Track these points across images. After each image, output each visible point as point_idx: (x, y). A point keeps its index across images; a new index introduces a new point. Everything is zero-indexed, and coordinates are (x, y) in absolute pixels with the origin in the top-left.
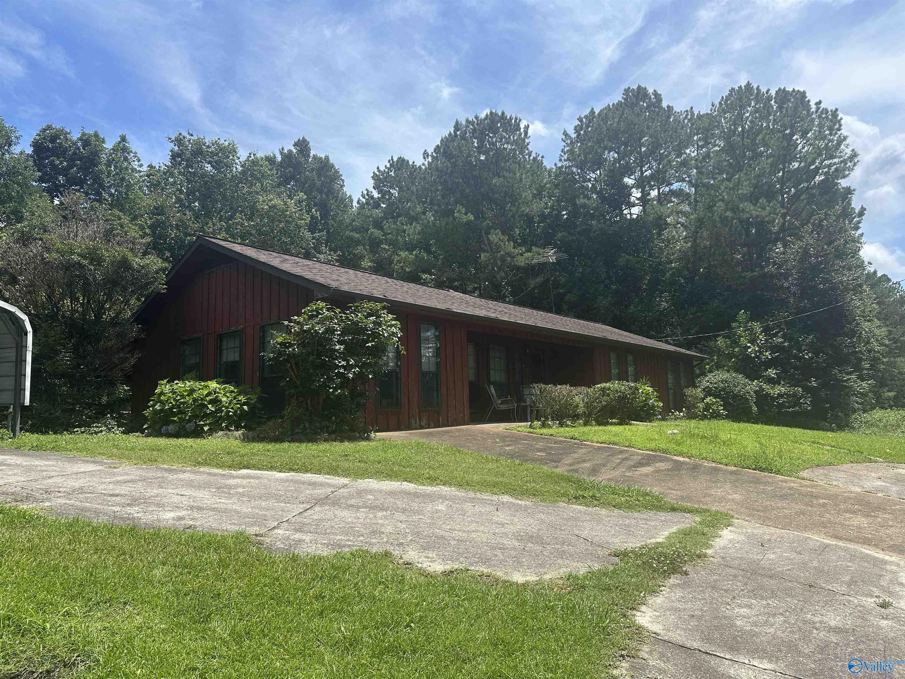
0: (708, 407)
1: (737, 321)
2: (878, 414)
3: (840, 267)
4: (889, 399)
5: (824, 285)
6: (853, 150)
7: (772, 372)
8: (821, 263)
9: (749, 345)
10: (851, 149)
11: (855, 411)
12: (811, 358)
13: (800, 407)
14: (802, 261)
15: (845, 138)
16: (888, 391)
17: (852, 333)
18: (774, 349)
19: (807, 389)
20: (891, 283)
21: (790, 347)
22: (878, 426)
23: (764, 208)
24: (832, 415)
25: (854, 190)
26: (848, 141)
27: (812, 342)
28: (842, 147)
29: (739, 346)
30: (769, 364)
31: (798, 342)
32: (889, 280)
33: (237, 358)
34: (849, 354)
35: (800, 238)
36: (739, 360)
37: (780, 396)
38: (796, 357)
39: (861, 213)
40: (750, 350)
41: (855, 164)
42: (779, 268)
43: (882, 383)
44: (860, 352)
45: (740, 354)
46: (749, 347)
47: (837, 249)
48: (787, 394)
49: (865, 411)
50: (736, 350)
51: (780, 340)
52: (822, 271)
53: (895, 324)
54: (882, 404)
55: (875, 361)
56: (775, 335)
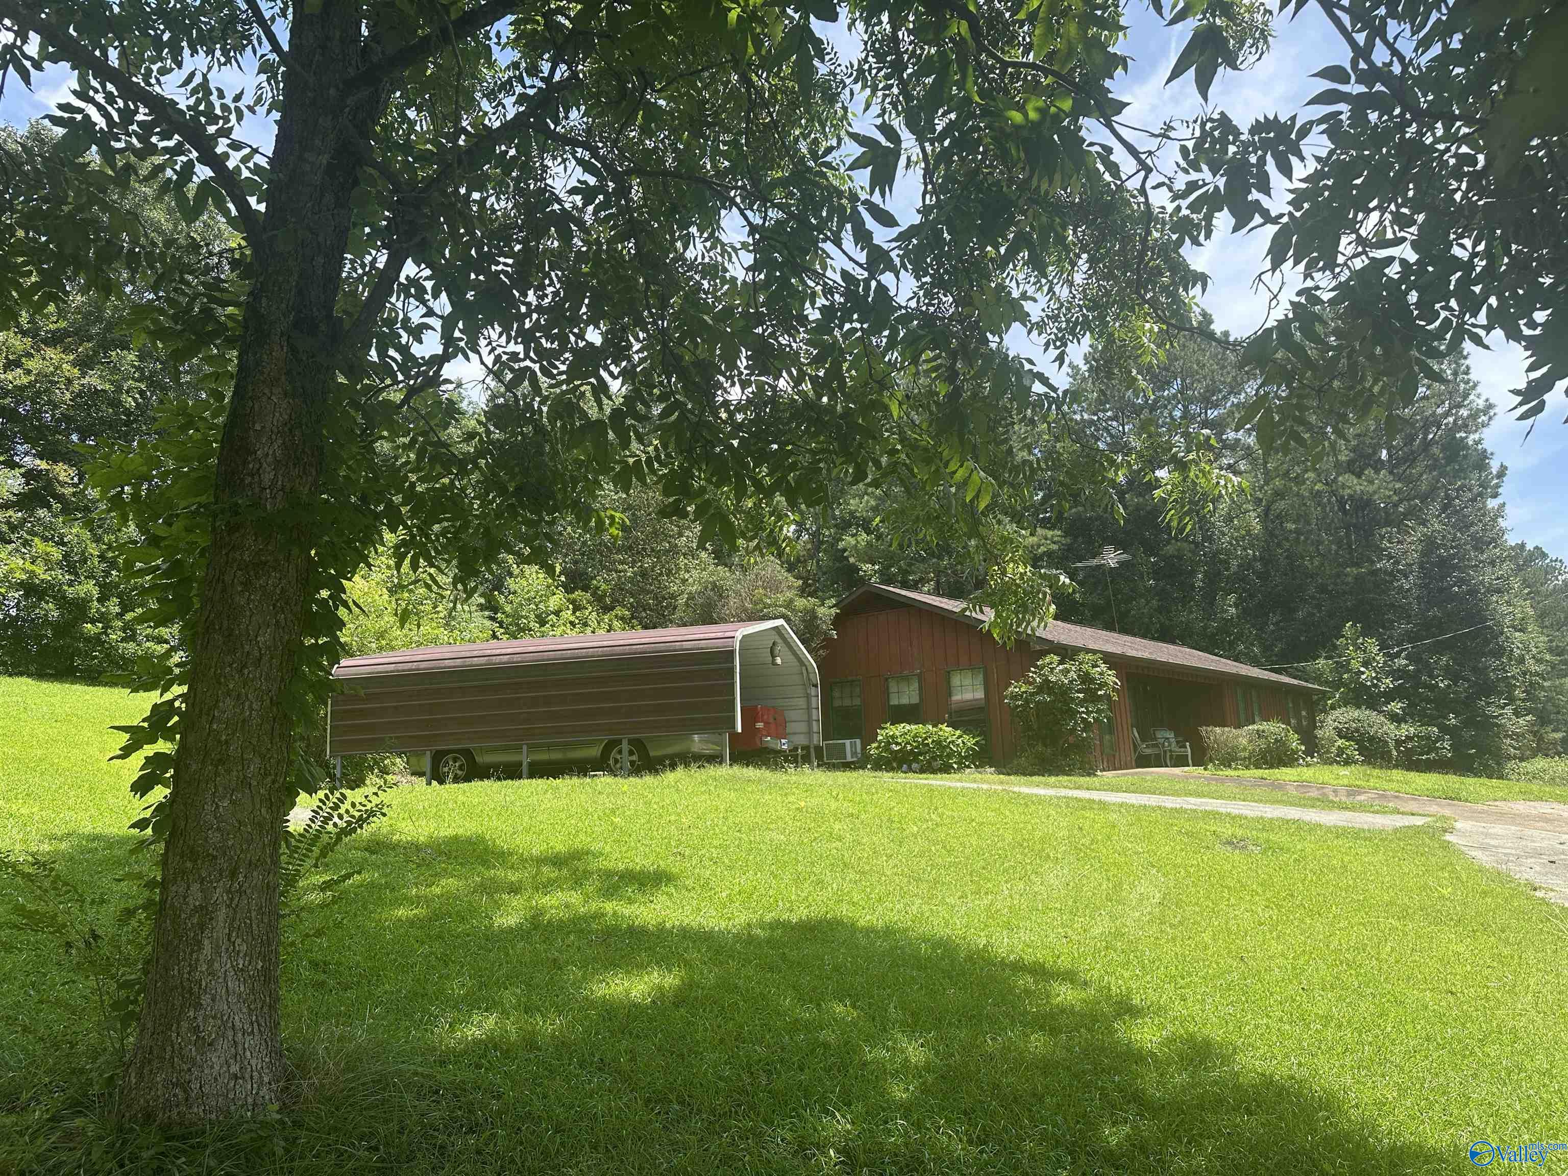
0: (1341, 751)
1: (1343, 636)
2: (1539, 763)
3: (1481, 562)
4: (1554, 743)
5: (1460, 587)
6: (1487, 400)
7: (1396, 707)
8: (1453, 556)
9: (1362, 669)
10: (1483, 398)
11: (1509, 758)
12: (1449, 686)
13: (1437, 754)
14: (1425, 554)
15: (1475, 385)
16: (1553, 731)
17: (1499, 652)
18: (1396, 674)
19: (1444, 729)
20: (1548, 561)
21: (1417, 671)
22: (1542, 779)
23: (1371, 482)
24: (1480, 764)
25: (1492, 454)
26: (1479, 389)
27: (1448, 665)
28: (1471, 397)
29: (1349, 671)
30: (1390, 696)
31: (1428, 665)
32: (1544, 555)
33: (915, 700)
34: (1498, 680)
35: (1424, 523)
36: (1350, 689)
37: (1409, 738)
38: (1425, 686)
39: (1501, 474)
40: (1363, 677)
41: (1490, 418)
42: (1397, 562)
43: (1543, 719)
44: (1513, 677)
45: (1351, 682)
46: (1363, 673)
47: (1473, 537)
48: (1418, 736)
49: (1522, 759)
50: (1345, 676)
51: (1404, 662)
52: (1455, 567)
53: (1559, 626)
54: (1543, 749)
55: (1531, 689)
56: (1397, 655)
